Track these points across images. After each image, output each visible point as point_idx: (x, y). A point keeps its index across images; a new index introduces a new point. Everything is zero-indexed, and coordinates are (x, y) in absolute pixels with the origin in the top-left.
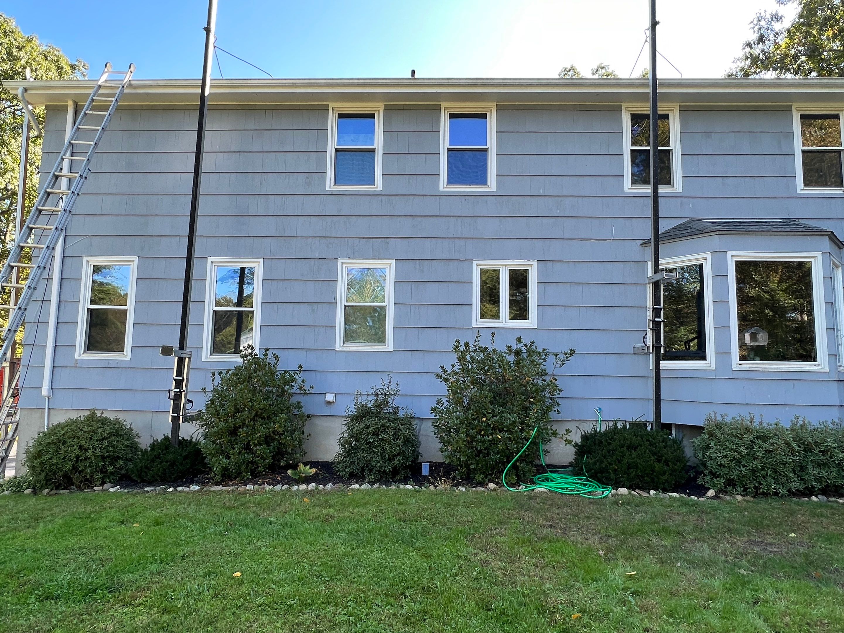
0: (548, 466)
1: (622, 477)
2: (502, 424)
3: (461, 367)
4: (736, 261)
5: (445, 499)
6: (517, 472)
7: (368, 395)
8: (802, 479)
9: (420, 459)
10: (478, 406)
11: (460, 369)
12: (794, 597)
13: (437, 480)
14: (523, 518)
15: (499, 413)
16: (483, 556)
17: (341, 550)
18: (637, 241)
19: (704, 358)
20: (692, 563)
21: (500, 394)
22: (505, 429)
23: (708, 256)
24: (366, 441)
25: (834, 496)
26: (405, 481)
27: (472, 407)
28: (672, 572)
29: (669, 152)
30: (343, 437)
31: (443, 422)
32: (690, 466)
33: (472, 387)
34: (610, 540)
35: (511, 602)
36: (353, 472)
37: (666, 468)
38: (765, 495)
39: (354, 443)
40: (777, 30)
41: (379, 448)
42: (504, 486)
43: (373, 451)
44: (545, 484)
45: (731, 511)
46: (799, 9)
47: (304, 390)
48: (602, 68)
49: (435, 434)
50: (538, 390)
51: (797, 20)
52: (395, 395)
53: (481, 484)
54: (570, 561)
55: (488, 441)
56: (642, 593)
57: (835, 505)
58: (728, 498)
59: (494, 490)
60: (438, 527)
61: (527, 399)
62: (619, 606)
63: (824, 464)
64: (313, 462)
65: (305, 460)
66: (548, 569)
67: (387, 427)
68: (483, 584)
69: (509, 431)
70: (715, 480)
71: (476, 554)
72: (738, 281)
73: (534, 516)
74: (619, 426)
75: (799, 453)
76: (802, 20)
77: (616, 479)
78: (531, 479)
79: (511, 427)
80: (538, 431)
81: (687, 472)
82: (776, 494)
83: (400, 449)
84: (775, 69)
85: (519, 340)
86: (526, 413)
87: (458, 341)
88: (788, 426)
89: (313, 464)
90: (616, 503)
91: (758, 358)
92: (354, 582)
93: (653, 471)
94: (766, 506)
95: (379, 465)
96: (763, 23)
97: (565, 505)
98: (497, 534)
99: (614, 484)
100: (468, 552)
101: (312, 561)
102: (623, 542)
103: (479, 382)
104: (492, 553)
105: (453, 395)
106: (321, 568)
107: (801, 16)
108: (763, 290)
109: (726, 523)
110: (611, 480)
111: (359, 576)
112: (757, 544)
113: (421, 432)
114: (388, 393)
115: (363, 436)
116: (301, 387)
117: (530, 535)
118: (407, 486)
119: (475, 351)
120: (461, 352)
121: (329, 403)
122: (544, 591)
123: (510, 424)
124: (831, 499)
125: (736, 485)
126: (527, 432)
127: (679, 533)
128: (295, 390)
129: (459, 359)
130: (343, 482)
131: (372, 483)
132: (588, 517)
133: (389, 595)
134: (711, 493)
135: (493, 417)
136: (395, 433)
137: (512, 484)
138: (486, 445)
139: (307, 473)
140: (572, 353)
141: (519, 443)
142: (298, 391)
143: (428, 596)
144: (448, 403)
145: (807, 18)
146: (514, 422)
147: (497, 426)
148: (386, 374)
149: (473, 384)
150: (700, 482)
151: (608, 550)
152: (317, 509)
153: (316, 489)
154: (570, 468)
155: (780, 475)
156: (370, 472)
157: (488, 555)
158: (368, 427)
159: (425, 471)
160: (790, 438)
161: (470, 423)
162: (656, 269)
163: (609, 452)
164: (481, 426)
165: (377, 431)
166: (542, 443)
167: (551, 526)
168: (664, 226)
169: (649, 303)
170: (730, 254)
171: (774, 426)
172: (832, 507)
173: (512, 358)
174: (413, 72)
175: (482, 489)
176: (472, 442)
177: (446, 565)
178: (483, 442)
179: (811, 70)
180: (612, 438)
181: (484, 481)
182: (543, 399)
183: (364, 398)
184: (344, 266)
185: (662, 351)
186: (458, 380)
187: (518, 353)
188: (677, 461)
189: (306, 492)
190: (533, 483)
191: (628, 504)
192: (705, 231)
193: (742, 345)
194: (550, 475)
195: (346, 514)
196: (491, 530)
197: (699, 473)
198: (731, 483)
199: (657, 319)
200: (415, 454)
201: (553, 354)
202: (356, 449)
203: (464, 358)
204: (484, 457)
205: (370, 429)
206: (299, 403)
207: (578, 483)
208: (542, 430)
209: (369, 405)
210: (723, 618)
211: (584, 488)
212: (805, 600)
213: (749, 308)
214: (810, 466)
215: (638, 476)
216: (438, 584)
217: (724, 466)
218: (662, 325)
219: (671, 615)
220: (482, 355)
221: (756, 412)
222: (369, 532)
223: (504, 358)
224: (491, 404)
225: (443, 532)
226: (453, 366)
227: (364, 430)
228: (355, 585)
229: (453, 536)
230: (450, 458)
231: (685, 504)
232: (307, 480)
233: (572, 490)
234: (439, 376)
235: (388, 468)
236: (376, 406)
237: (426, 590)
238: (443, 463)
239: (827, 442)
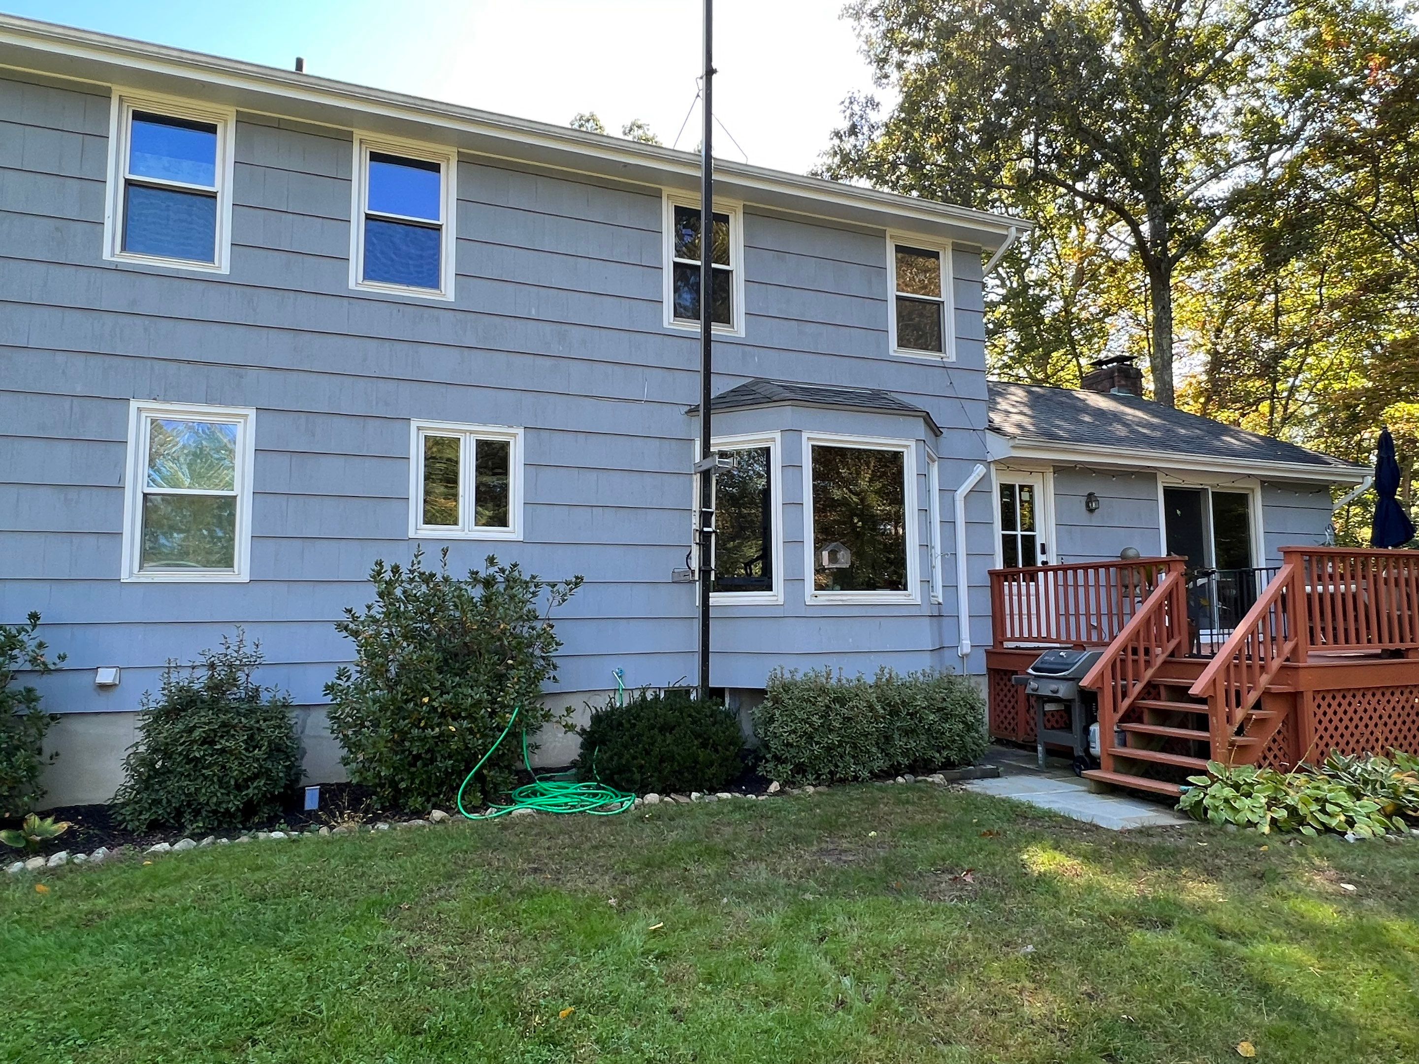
0: (537, 771)
1: (652, 776)
2: (458, 706)
3: (385, 610)
4: (813, 446)
5: (348, 848)
6: (483, 787)
7: (193, 668)
8: (887, 755)
9: (303, 781)
10: (415, 678)
11: (383, 613)
12: (868, 922)
13: (334, 816)
14: (490, 864)
15: (453, 687)
16: (412, 940)
17: (119, 976)
18: (681, 407)
19: (770, 588)
20: (744, 896)
21: (456, 655)
22: (463, 714)
23: (778, 436)
24: (187, 756)
25: (923, 774)
26: (270, 825)
27: (404, 680)
28: (715, 913)
29: (727, 273)
30: (135, 753)
31: (347, 710)
32: (748, 750)
33: (405, 644)
34: (628, 880)
35: (458, 1011)
36: (156, 820)
37: (714, 756)
38: (843, 781)
39: (160, 763)
40: (872, 122)
41: (216, 769)
42: (459, 812)
43: (203, 775)
44: (530, 801)
45: (799, 810)
46: (900, 99)
47: (44, 663)
48: (639, 127)
49: (332, 732)
50: (523, 644)
51: (896, 113)
52: (250, 665)
53: (419, 814)
54: (563, 924)
55: (433, 737)
56: (669, 954)
57: (922, 785)
58: (796, 792)
59: (442, 821)
60: (333, 901)
61: (503, 661)
62: (635, 981)
63: (913, 731)
64: (64, 808)
65: (39, 809)
66: (526, 943)
67: (234, 727)
68: (411, 989)
69: (471, 717)
70: (779, 767)
71: (401, 939)
72: (816, 475)
73: (507, 858)
74: (649, 696)
75: (884, 718)
76: (903, 115)
77: (642, 780)
78: (506, 795)
79: (473, 710)
80: (520, 713)
81: (744, 758)
82: (856, 778)
83: (261, 766)
84: (870, 177)
85: (491, 561)
86: (500, 684)
87: (380, 564)
88: (871, 680)
89: (60, 814)
90: (641, 818)
91: (838, 587)
92: (143, 1036)
93: (696, 762)
94: (843, 798)
95: (215, 799)
96: (856, 108)
97: (561, 832)
98: (441, 898)
99: (640, 788)
100: (385, 937)
101: (45, 1012)
102: (647, 879)
103: (419, 635)
104: (431, 932)
105: (367, 661)
106: (69, 1021)
107: (902, 109)
108: (850, 491)
109: (792, 829)
110: (635, 783)
111: (156, 1023)
112: (828, 852)
113: (307, 732)
114: (238, 662)
115: (180, 749)
116: (35, 659)
117: (500, 891)
118: (273, 834)
119: (412, 580)
120: (386, 582)
121: (103, 687)
122: (517, 981)
123: (472, 705)
124: (920, 778)
125: (805, 771)
126: (501, 718)
127: (727, 852)
128: (21, 663)
129: (381, 595)
130: (133, 841)
131: (198, 837)
132: (596, 848)
133: (220, 1046)
134: (774, 787)
135: (441, 695)
136: (251, 738)
137: (474, 807)
138: (428, 746)
139: (47, 832)
140: (578, 581)
141: (487, 736)
142: (28, 667)
143: (301, 1032)
144: (358, 675)
145: (908, 114)
146: (480, 701)
147: (450, 711)
148: (232, 626)
149: (405, 637)
150: (760, 771)
151: (624, 895)
152: (66, 904)
153: (67, 864)
154: (574, 771)
155: (861, 751)
156: (195, 817)
157: (422, 938)
158: (191, 731)
159: (311, 801)
160: (873, 698)
161: (400, 709)
162: (706, 452)
163: (632, 739)
164: (419, 713)
165: (212, 735)
166: (527, 734)
167: (535, 870)
168: (719, 387)
169: (696, 505)
170: (805, 435)
171: (855, 682)
172: (920, 790)
173: (477, 593)
174: (299, 63)
175: (421, 822)
176: (403, 741)
177: (341, 969)
178: (423, 740)
179: (912, 188)
180: (638, 715)
181: (424, 808)
182: (527, 661)
183: (185, 674)
184: (144, 415)
185: (713, 578)
186: (378, 634)
187: (488, 583)
188: (730, 744)
189: (42, 872)
190: (511, 801)
191: (659, 818)
192: (775, 398)
193: (819, 570)
194: (539, 785)
195: (135, 904)
196: (431, 891)
197: (759, 759)
198: (800, 769)
199: (706, 529)
200: (293, 772)
201: (548, 584)
202: (163, 774)
203: (389, 594)
204: (425, 765)
205: (196, 734)
206: (29, 690)
207: (584, 794)
208: (527, 711)
209: (196, 687)
210: (779, 970)
211: (593, 800)
212: (882, 923)
213: (833, 516)
214: (896, 736)
215: (674, 772)
216: (323, 1007)
217: (792, 745)
218: (713, 537)
219: (708, 981)
220: (424, 588)
221: (833, 663)
222: (185, 933)
223: (463, 592)
224: (440, 673)
225: (339, 910)
226: (369, 607)
227: (182, 737)
228: (143, 1043)
229: (358, 913)
230: (361, 774)
231: (738, 807)
232: (47, 847)
233: (574, 807)
234: (342, 627)
235: (234, 804)
236: (209, 688)
237: (298, 1022)
238: (348, 785)
239: (915, 699)
